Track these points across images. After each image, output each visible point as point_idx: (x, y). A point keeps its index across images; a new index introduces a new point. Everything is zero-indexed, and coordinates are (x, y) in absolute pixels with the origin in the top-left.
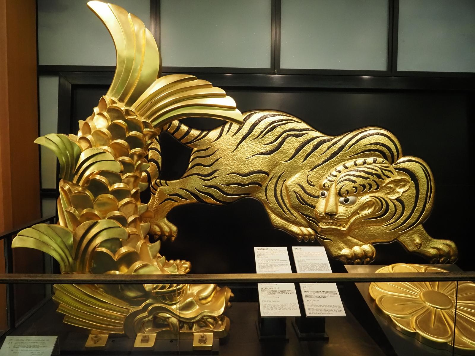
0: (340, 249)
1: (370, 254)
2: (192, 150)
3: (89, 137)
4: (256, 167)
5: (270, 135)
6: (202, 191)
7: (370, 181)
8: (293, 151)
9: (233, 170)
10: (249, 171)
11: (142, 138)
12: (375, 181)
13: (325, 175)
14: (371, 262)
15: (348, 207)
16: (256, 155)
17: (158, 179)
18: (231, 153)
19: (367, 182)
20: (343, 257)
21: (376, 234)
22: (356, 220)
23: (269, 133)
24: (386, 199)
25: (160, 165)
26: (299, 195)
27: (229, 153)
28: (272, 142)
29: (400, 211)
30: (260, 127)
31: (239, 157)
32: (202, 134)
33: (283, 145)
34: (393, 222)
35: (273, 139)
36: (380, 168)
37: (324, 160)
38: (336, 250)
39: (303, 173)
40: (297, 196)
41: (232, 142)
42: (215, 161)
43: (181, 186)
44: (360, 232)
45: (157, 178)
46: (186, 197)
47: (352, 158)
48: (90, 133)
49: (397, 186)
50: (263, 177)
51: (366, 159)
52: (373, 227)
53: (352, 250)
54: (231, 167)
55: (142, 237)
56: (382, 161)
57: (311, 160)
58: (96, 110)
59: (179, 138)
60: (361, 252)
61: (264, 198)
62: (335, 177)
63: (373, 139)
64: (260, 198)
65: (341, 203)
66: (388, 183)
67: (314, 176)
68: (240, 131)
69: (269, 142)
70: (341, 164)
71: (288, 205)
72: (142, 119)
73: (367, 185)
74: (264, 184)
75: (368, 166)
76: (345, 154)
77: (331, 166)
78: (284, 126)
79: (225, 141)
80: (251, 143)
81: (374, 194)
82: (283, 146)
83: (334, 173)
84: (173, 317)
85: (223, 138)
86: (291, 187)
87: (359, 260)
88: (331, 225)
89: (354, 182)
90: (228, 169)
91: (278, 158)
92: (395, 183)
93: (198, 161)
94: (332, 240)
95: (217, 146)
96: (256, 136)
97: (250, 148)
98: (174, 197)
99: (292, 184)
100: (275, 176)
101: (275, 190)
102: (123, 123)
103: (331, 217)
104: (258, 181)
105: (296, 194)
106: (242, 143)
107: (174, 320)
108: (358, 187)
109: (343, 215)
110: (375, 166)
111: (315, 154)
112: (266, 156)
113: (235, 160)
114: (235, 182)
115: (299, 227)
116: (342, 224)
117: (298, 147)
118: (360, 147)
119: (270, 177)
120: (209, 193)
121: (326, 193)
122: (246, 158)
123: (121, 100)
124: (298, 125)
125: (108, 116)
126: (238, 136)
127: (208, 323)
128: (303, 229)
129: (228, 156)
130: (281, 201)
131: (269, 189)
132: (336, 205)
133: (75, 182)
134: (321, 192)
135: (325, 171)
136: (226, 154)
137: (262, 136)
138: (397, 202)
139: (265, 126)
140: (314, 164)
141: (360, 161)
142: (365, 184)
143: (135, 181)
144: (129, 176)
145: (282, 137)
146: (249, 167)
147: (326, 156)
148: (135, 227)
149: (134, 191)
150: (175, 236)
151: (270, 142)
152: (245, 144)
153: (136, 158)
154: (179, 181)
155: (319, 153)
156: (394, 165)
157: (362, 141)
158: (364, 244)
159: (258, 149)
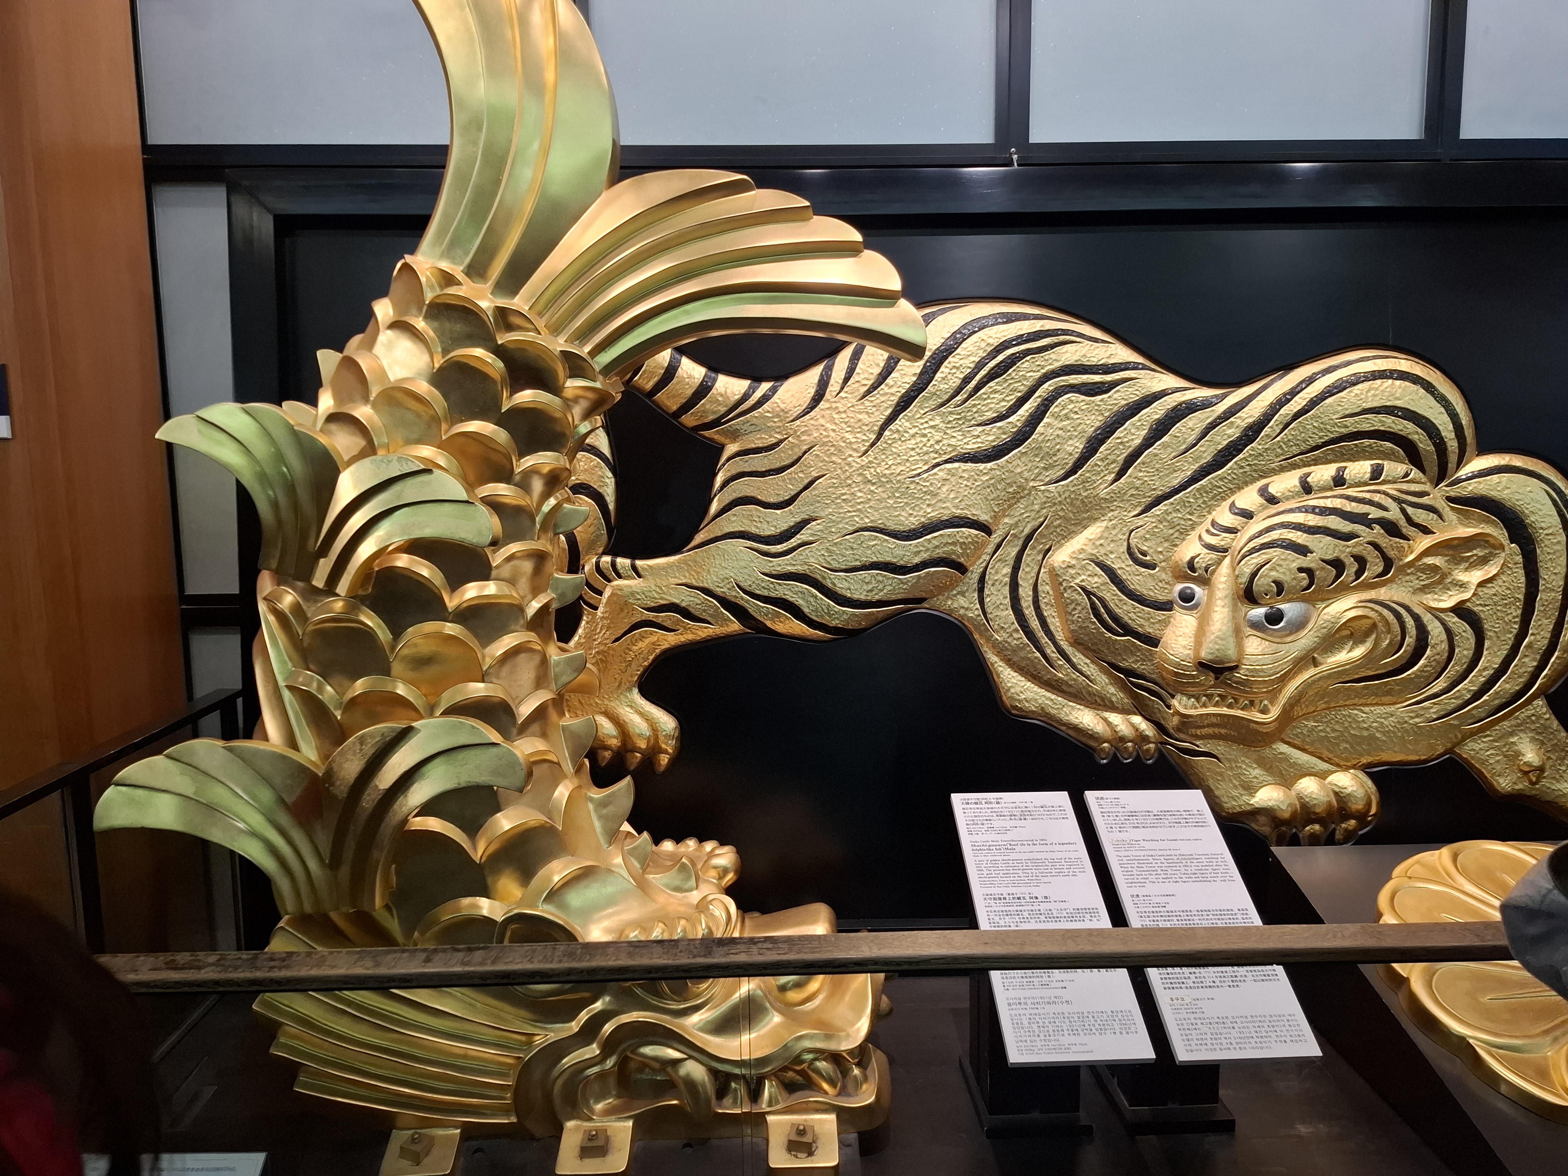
0: (1251, 789)
1: (1359, 806)
2: (721, 448)
3: (363, 412)
4: (948, 504)
5: (995, 392)
6: (758, 592)
7: (1362, 547)
8: (1076, 446)
9: (868, 517)
10: (923, 520)
11: (558, 415)
12: (1376, 546)
13: (1193, 529)
14: (1360, 833)
15: (1279, 640)
16: (947, 462)
17: (604, 553)
18: (858, 460)
19: (1348, 550)
20: (1262, 819)
21: (1378, 735)
22: (1308, 685)
23: (992, 384)
24: (1418, 610)
25: (611, 506)
26: (1102, 600)
27: (850, 459)
28: (1001, 417)
29: (1465, 652)
30: (961, 362)
31: (887, 472)
32: (754, 392)
33: (1042, 424)
34: (1441, 690)
35: (1006, 405)
36: (1395, 499)
37: (1189, 473)
38: (1235, 793)
39: (1114, 522)
40: (1092, 604)
41: (860, 420)
42: (802, 486)
43: (685, 577)
44: (1320, 728)
45: (601, 550)
46: (704, 616)
47: (1295, 466)
48: (366, 399)
49: (1457, 560)
50: (970, 540)
51: (1345, 468)
52: (1367, 709)
53: (1293, 793)
54: (859, 507)
55: (568, 767)
56: (1402, 474)
57: (1141, 474)
58: (383, 309)
59: (675, 408)
60: (1326, 799)
61: (975, 611)
62: (1232, 536)
63: (1370, 394)
64: (962, 612)
65: (1255, 625)
66: (1427, 553)
67: (1154, 534)
68: (889, 381)
69: (990, 415)
70: (1250, 487)
71: (1060, 636)
72: (560, 344)
73: (1349, 561)
74: (974, 563)
75: (1351, 492)
76: (1267, 449)
77: (1216, 495)
78: (1046, 358)
79: (836, 416)
80: (927, 422)
81: (1372, 594)
82: (1040, 429)
83: (1226, 518)
84: (690, 1057)
85: (827, 405)
86: (1072, 571)
87: (1317, 827)
88: (1216, 705)
89: (1303, 550)
90: (849, 514)
91: (1022, 472)
92: (1451, 552)
93: (744, 487)
94: (1220, 756)
95: (809, 435)
96: (946, 397)
97: (925, 440)
98: (662, 617)
99: (1074, 562)
100: (1014, 535)
101: (1014, 586)
102: (489, 361)
103: (1217, 678)
104: (954, 552)
105: (1090, 599)
106: (897, 422)
107: (695, 1070)
108: (1318, 569)
109: (1262, 670)
110: (1379, 492)
111: (1156, 455)
112: (982, 466)
113: (874, 484)
114: (875, 559)
115: (1099, 712)
116: (1257, 701)
117: (1096, 431)
118: (1322, 423)
119: (995, 538)
120: (786, 600)
121: (1198, 590)
122: (909, 475)
123: (476, 270)
124: (1096, 352)
125: (431, 333)
126: (883, 399)
127: (814, 1076)
128: (1115, 718)
129: (847, 468)
130: (1035, 624)
131: (990, 582)
132: (1237, 632)
133: (319, 580)
134: (1179, 587)
135: (1191, 514)
136: (839, 461)
137: (966, 396)
138: (1456, 619)
139: (977, 359)
140: (1154, 489)
141: (1323, 473)
142: (1342, 557)
143: (538, 570)
144: (518, 554)
145: (1039, 397)
146: (922, 508)
147: (1196, 460)
148: (544, 735)
149: (535, 606)
150: (671, 751)
151: (996, 415)
152: (907, 424)
153: (538, 485)
154: (678, 561)
155: (1170, 450)
156: (1446, 486)
157: (1329, 400)
158: (1335, 768)
159: (953, 442)
